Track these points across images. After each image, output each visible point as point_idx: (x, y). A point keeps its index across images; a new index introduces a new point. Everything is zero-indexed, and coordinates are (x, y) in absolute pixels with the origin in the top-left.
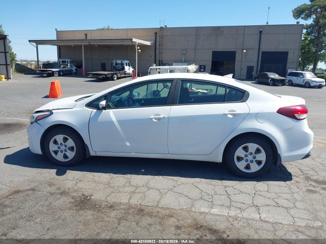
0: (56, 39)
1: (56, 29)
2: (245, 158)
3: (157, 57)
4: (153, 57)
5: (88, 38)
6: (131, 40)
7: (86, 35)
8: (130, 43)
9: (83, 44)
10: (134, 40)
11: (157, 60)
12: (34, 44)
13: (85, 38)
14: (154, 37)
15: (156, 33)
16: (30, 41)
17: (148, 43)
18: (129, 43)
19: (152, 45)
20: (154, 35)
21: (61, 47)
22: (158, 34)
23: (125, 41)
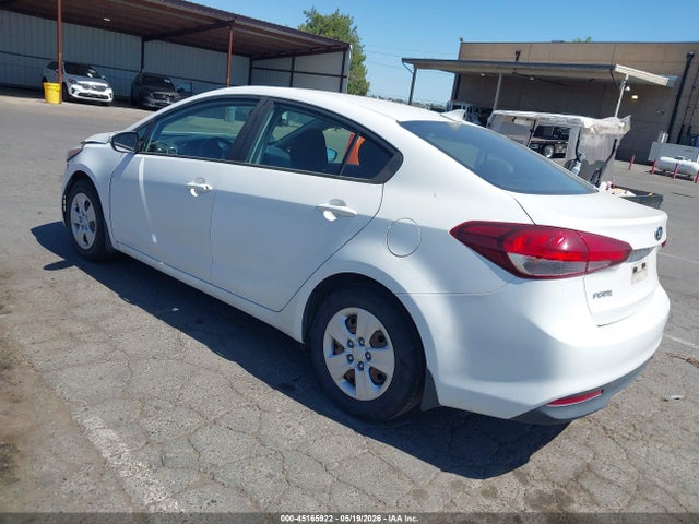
0: (457, 58)
1: (461, 40)
2: (348, 351)
3: (679, 116)
4: (667, 117)
5: (520, 61)
6: (612, 67)
7: (518, 53)
8: (609, 77)
9: (501, 72)
10: (619, 69)
11: (678, 122)
12: (411, 66)
13: (514, 61)
14: (683, 66)
15: (690, 57)
16: (404, 60)
17: (662, 80)
18: (604, 76)
19: (672, 85)
20: (685, 60)
21: (462, 77)
22: (695, 60)
23: (597, 70)
